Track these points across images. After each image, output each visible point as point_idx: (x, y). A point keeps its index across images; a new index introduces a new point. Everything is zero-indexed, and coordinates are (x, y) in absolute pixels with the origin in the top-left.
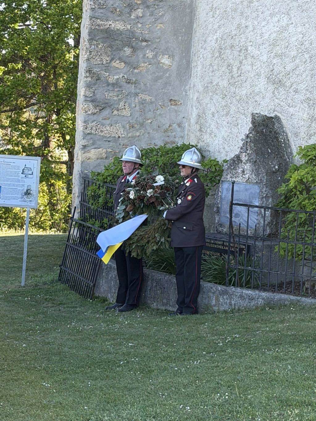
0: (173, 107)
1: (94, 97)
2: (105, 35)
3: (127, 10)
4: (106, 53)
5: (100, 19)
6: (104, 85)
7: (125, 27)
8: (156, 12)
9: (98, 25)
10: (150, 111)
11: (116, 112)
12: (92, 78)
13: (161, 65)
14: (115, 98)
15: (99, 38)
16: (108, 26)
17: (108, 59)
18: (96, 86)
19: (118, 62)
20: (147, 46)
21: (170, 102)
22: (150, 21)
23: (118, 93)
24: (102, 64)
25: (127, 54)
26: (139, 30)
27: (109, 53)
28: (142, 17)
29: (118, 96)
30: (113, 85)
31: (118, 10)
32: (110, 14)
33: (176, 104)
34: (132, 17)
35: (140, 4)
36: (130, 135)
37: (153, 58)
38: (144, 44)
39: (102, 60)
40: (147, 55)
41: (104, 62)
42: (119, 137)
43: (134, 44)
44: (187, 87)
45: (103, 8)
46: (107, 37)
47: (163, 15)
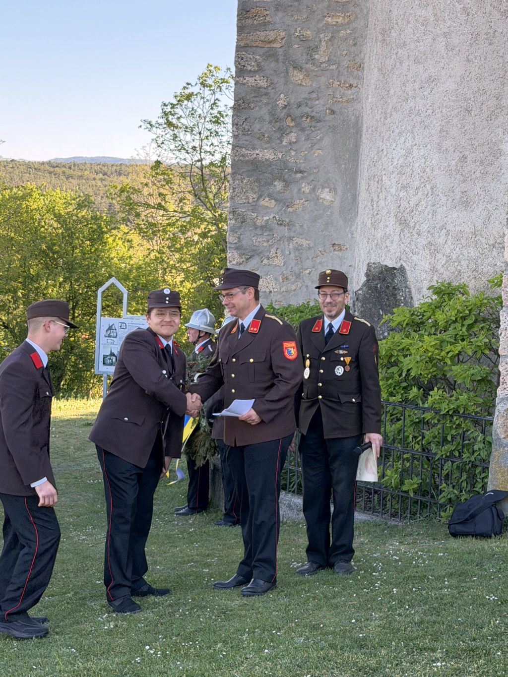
0: (336, 253)
1: (240, 244)
2: (251, 168)
3: (278, 135)
4: (252, 189)
5: (245, 148)
6: (250, 229)
7: (275, 157)
8: (312, 134)
9: (243, 156)
10: (308, 258)
11: (265, 261)
12: (236, 220)
13: (321, 201)
14: (265, 244)
15: (243, 172)
16: (255, 156)
17: (255, 196)
18: (242, 230)
19: (267, 199)
20: (302, 178)
21: (333, 247)
22: (305, 147)
23: (268, 238)
24: (248, 203)
25: (278, 190)
26: (292, 158)
27: (256, 189)
28: (296, 142)
29: (268, 241)
30: (262, 227)
31: (266, 135)
32: (256, 142)
33: (341, 250)
34: (284, 143)
35: (293, 127)
36: (283, 289)
37: (310, 193)
38: (299, 175)
39: (247, 198)
40: (303, 189)
41: (251, 201)
42: (271, 292)
43: (286, 177)
44: (353, 228)
45: (248, 135)
46: (254, 170)
47: (321, 139)
